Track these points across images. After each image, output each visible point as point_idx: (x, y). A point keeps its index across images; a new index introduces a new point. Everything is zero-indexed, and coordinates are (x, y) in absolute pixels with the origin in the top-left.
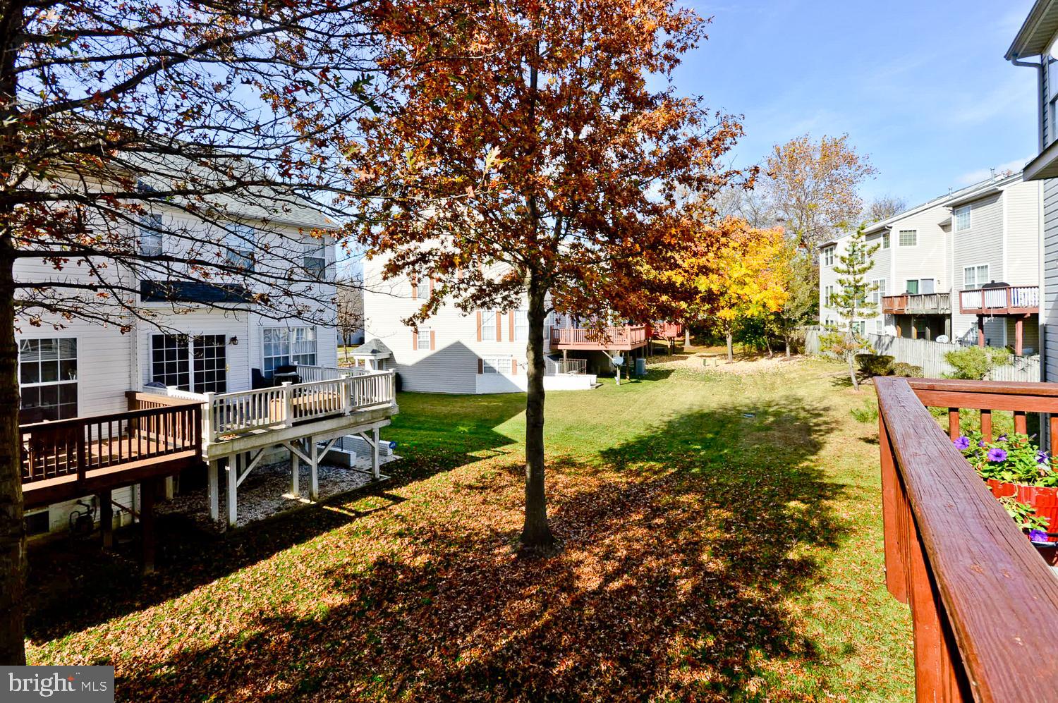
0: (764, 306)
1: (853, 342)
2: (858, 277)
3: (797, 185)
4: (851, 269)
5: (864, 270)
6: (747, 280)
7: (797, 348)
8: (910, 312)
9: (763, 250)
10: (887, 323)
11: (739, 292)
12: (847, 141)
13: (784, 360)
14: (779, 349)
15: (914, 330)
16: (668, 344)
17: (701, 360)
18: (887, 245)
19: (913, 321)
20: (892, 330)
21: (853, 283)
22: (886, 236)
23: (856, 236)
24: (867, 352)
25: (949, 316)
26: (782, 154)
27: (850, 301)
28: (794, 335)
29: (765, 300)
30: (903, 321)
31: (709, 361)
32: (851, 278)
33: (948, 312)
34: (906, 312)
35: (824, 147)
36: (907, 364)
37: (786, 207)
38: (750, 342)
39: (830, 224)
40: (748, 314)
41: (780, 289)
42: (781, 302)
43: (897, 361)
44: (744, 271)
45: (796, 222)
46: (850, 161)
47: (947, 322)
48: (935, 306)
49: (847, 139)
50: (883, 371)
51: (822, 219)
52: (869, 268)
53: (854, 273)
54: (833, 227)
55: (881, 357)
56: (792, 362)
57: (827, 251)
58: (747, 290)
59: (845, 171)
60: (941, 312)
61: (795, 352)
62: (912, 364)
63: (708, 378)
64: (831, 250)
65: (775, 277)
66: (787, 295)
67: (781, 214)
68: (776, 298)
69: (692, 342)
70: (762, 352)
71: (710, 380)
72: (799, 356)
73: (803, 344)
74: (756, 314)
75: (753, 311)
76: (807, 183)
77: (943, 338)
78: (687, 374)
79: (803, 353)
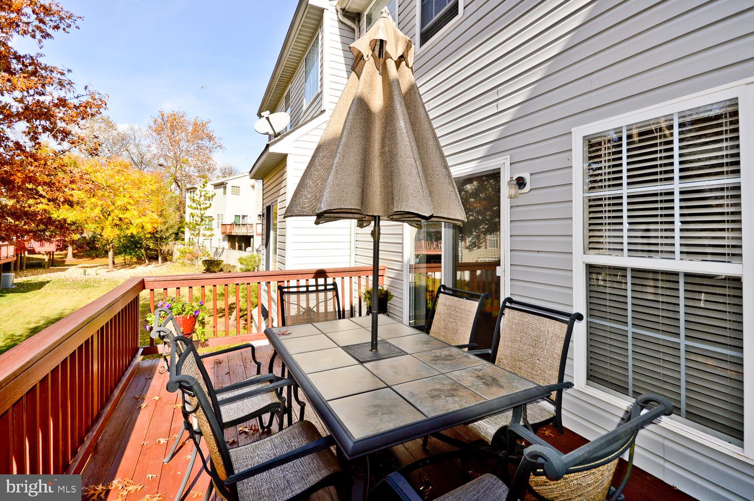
0: (143, 227)
1: (200, 252)
2: (202, 212)
3: (175, 143)
4: (199, 207)
5: (206, 208)
6: (129, 207)
7: (167, 257)
8: (234, 234)
9: (143, 187)
10: (224, 240)
11: (121, 216)
12: (208, 125)
13: (156, 267)
14: (153, 258)
15: (237, 244)
16: (46, 258)
17: (82, 270)
18: (225, 193)
19: (237, 239)
20: (226, 244)
21: (200, 215)
22: (225, 188)
23: (202, 186)
24: (207, 258)
25: (253, 236)
26: (165, 119)
27: (197, 227)
28: (165, 248)
29: (144, 224)
30: (231, 238)
31: (89, 271)
32: (198, 212)
33: (252, 234)
34: (233, 234)
35: (195, 124)
36: (229, 265)
37: (166, 157)
38: (131, 254)
39: (197, 174)
40: (128, 232)
41: (155, 216)
42: (155, 225)
43: (224, 263)
44: (126, 200)
45: (173, 170)
46: (211, 138)
47: (252, 239)
48: (246, 231)
49: (209, 123)
50: (217, 270)
51: (192, 171)
52: (209, 207)
53: (201, 209)
54: (198, 177)
55: (217, 261)
56: (162, 268)
57: (191, 192)
58: (128, 215)
59: (206, 143)
60: (249, 234)
61: (165, 260)
62: (232, 265)
63: (86, 285)
64: (194, 191)
65: (152, 206)
66: (160, 220)
67: (162, 161)
68: (152, 223)
69: (74, 255)
70: (140, 261)
71: (88, 287)
72: (169, 263)
73: (172, 254)
74: (135, 233)
75: (133, 230)
76: (182, 143)
77: (249, 249)
78: (63, 284)
79: (171, 260)
